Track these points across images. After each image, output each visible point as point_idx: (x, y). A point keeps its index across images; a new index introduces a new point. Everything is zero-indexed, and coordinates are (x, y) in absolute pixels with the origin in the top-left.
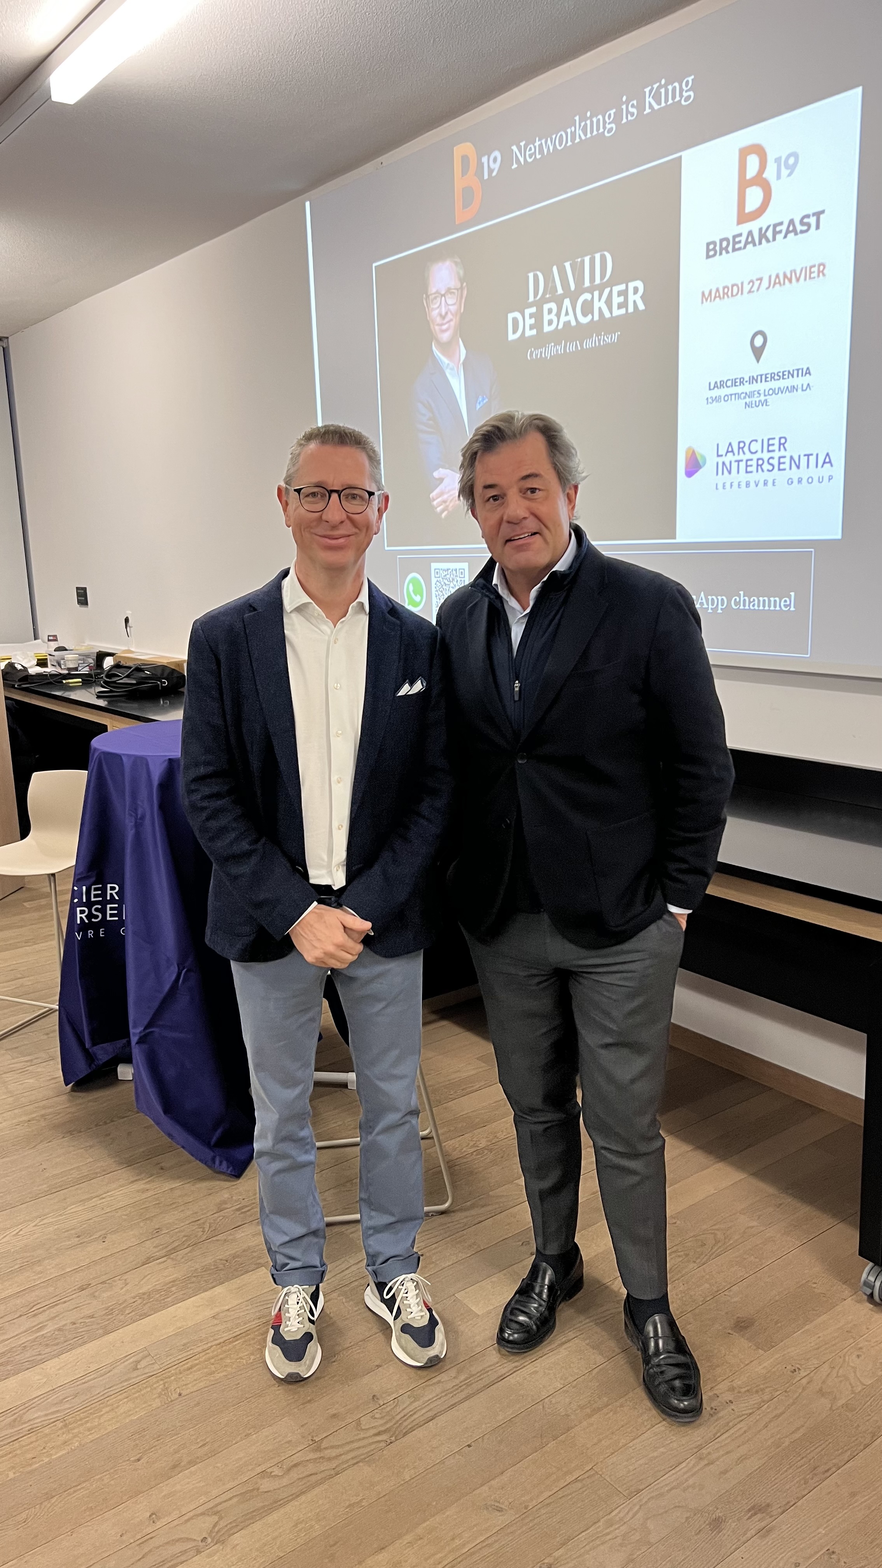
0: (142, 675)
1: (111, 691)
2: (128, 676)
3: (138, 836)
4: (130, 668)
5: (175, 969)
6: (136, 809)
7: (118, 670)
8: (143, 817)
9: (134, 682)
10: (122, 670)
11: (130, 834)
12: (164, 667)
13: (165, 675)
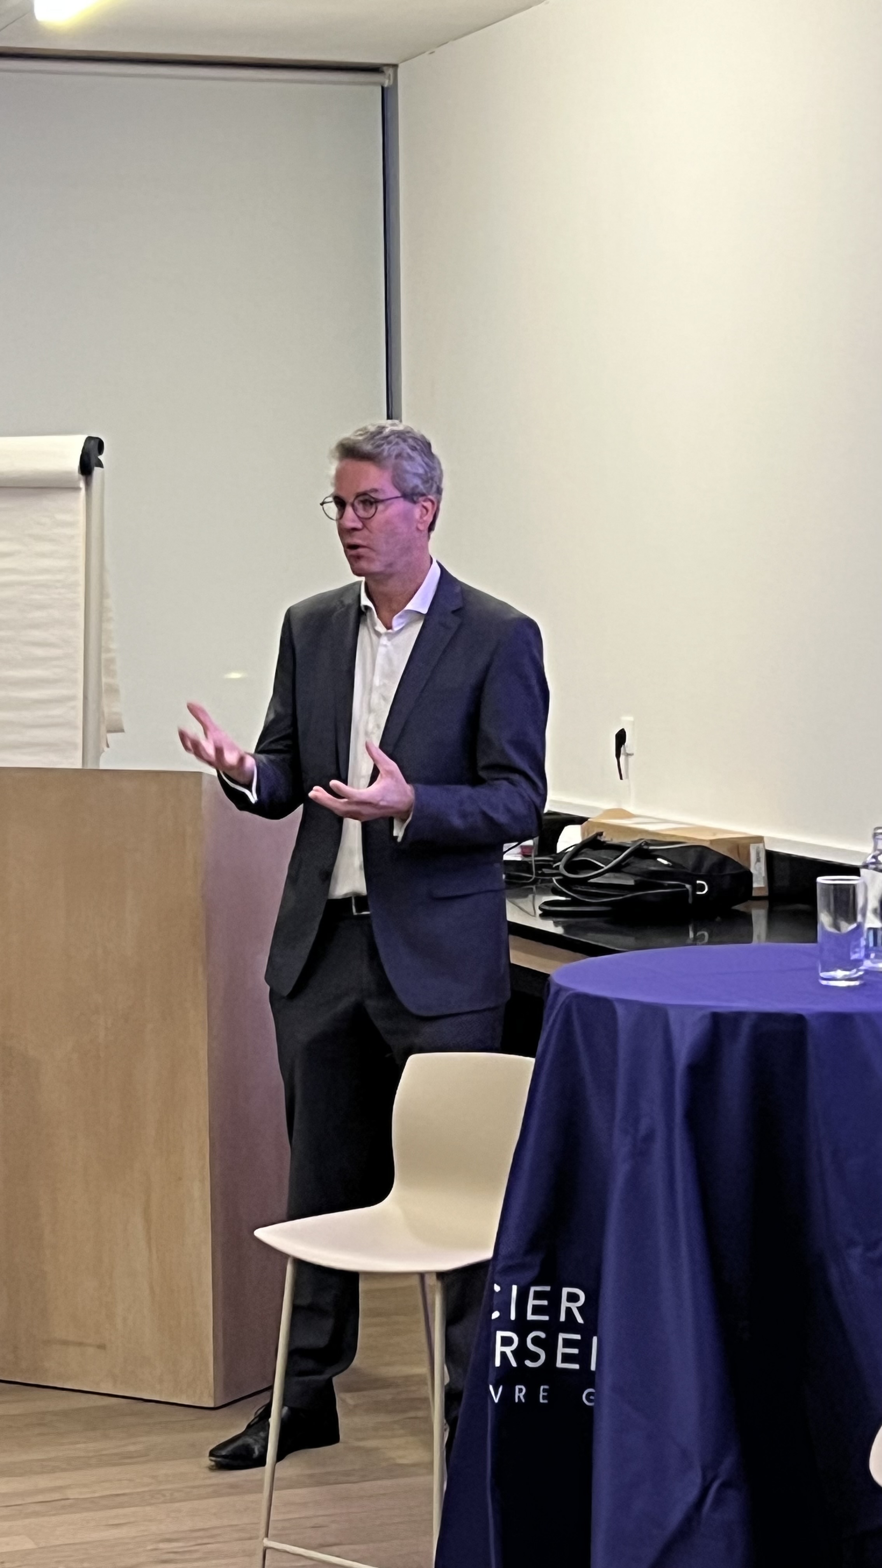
0: (648, 865)
1: (574, 902)
2: (616, 869)
3: (635, 1180)
4: (621, 848)
5: (696, 1478)
6: (636, 1121)
7: (596, 853)
8: (649, 1138)
9: (631, 882)
10: (603, 854)
11: (621, 1171)
12: (702, 851)
13: (704, 871)
